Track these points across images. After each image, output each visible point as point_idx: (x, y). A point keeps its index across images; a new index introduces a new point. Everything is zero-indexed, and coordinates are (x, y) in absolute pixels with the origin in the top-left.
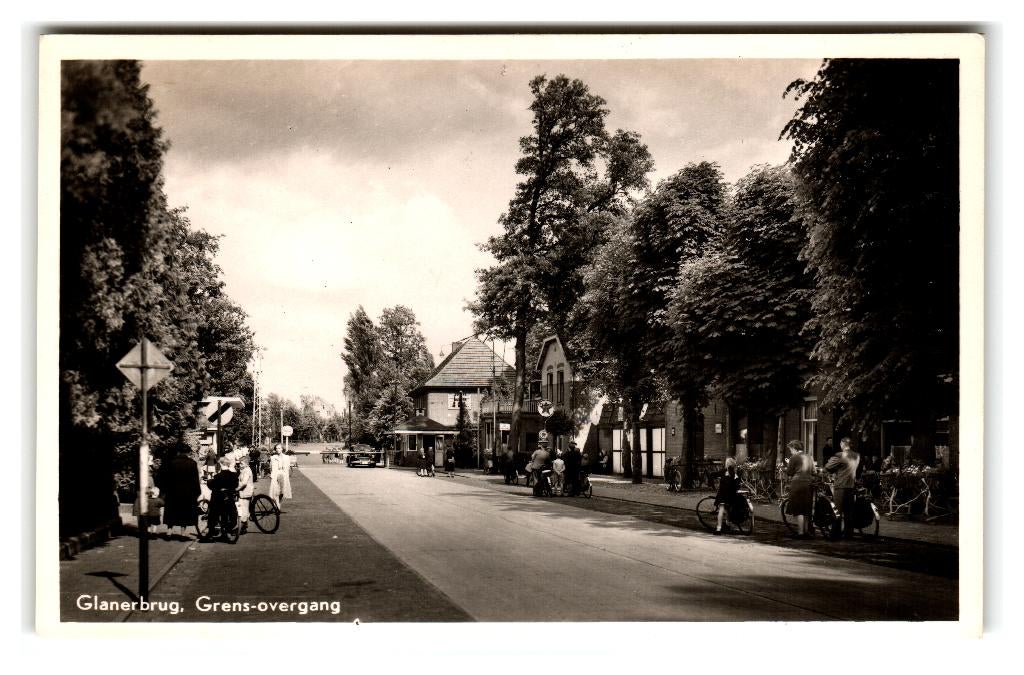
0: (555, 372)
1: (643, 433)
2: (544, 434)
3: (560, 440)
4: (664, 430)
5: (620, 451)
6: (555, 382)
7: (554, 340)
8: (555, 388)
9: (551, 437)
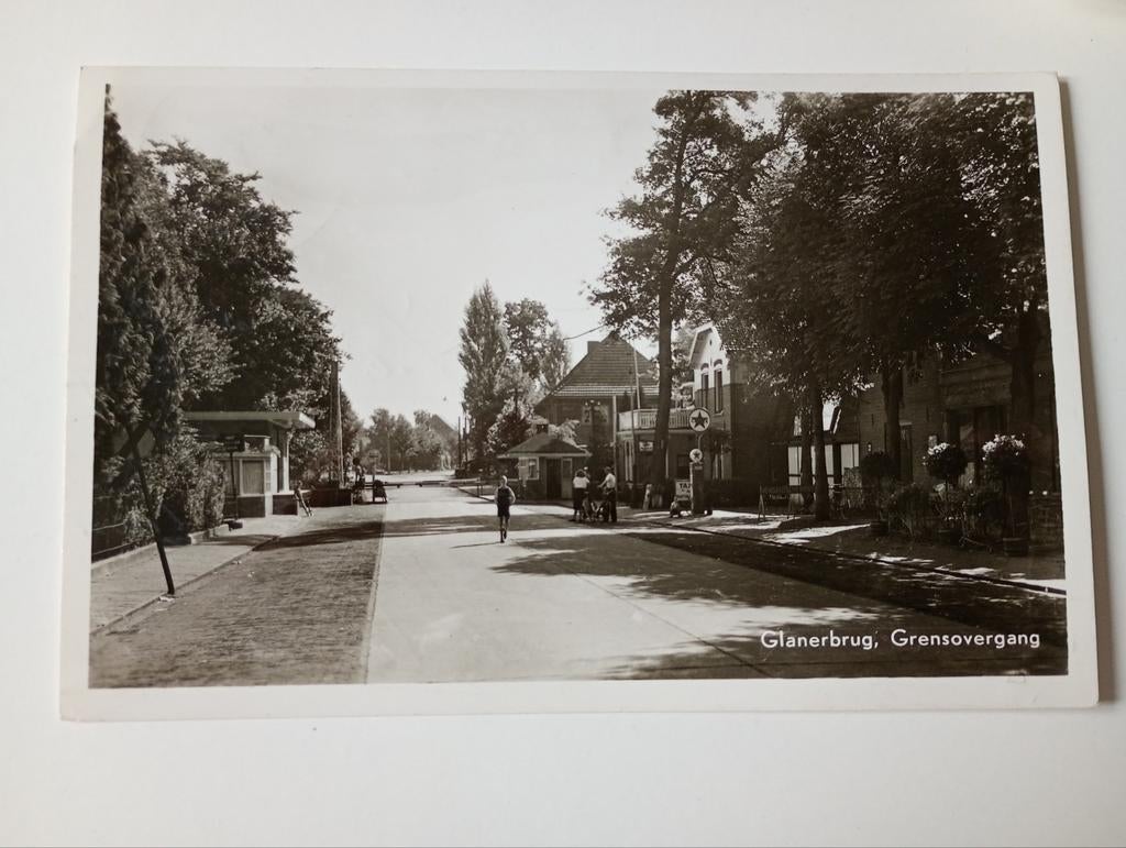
0: (711, 372)
1: (829, 450)
2: (697, 455)
3: (720, 461)
4: (856, 446)
5: (798, 476)
6: (711, 384)
7: (710, 330)
8: (711, 393)
9: (708, 458)
